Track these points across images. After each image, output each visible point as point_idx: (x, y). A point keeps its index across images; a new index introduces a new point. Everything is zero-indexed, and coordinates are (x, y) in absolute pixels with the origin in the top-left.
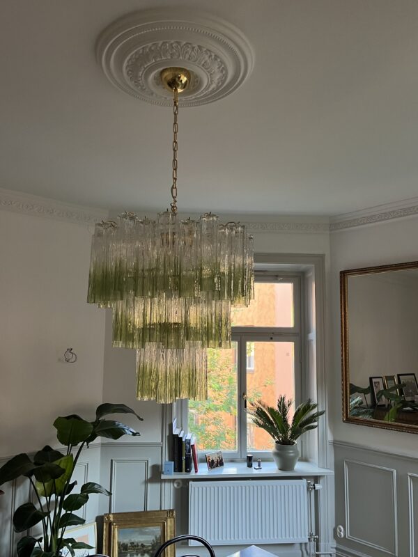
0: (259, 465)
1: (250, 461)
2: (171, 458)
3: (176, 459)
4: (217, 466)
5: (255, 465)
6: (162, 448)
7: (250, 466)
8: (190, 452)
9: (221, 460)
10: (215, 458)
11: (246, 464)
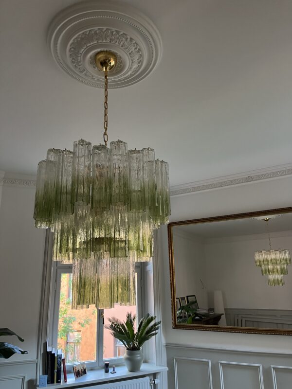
0: (114, 370)
1: (107, 367)
2: (45, 373)
3: (49, 372)
4: (82, 375)
5: (111, 370)
6: (37, 364)
7: (107, 371)
8: (61, 365)
9: (85, 370)
10: (80, 369)
11: (104, 370)
